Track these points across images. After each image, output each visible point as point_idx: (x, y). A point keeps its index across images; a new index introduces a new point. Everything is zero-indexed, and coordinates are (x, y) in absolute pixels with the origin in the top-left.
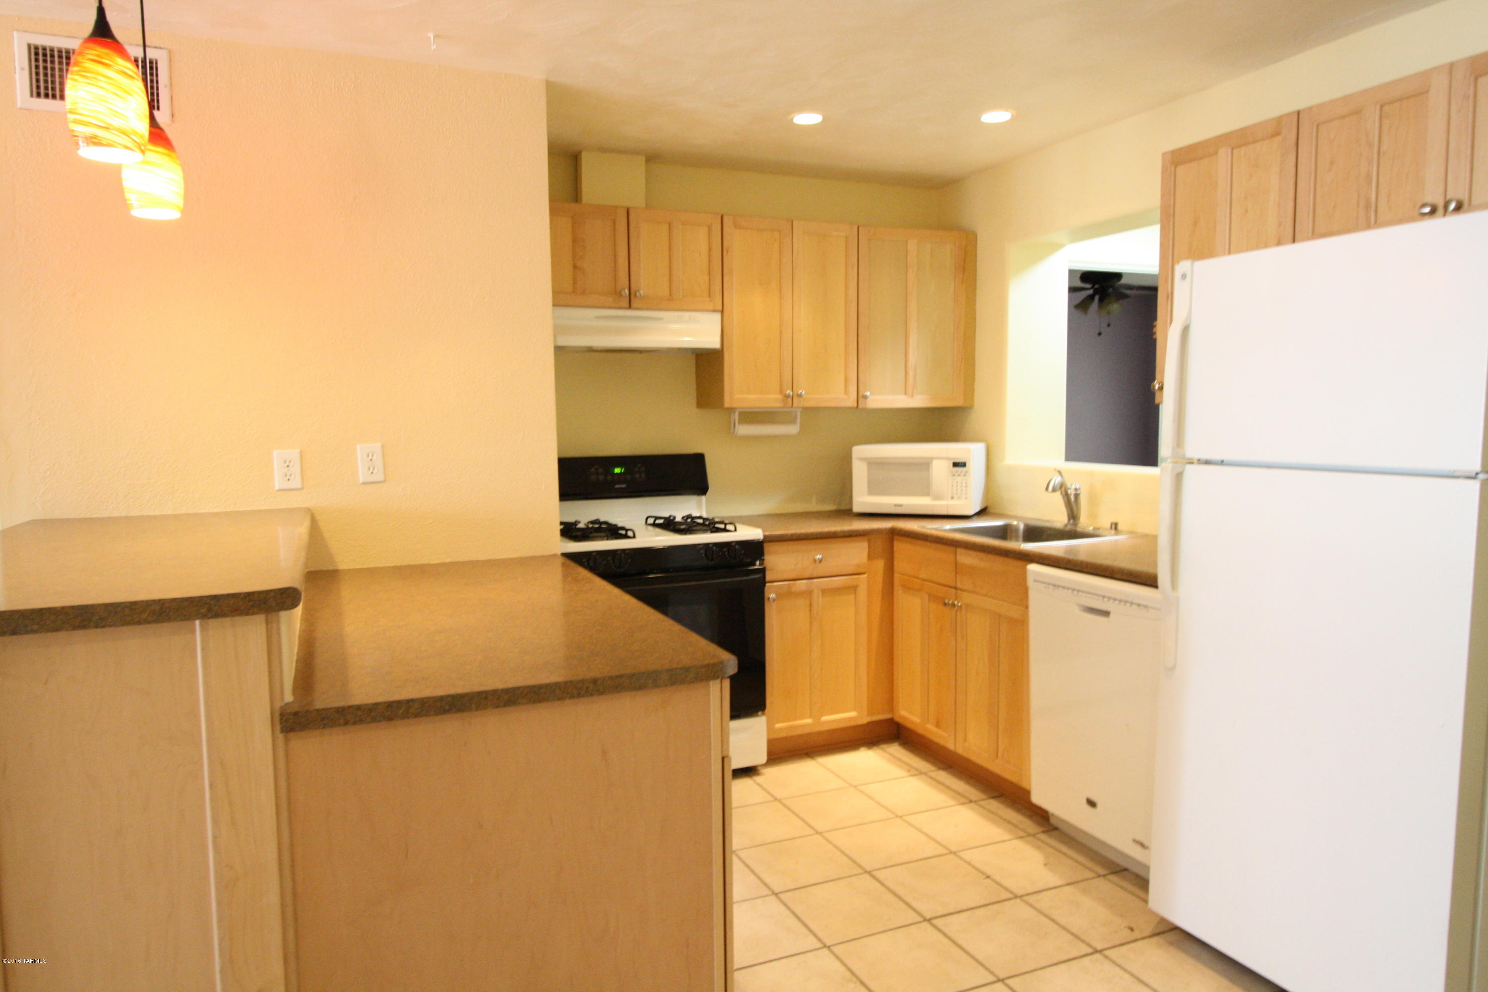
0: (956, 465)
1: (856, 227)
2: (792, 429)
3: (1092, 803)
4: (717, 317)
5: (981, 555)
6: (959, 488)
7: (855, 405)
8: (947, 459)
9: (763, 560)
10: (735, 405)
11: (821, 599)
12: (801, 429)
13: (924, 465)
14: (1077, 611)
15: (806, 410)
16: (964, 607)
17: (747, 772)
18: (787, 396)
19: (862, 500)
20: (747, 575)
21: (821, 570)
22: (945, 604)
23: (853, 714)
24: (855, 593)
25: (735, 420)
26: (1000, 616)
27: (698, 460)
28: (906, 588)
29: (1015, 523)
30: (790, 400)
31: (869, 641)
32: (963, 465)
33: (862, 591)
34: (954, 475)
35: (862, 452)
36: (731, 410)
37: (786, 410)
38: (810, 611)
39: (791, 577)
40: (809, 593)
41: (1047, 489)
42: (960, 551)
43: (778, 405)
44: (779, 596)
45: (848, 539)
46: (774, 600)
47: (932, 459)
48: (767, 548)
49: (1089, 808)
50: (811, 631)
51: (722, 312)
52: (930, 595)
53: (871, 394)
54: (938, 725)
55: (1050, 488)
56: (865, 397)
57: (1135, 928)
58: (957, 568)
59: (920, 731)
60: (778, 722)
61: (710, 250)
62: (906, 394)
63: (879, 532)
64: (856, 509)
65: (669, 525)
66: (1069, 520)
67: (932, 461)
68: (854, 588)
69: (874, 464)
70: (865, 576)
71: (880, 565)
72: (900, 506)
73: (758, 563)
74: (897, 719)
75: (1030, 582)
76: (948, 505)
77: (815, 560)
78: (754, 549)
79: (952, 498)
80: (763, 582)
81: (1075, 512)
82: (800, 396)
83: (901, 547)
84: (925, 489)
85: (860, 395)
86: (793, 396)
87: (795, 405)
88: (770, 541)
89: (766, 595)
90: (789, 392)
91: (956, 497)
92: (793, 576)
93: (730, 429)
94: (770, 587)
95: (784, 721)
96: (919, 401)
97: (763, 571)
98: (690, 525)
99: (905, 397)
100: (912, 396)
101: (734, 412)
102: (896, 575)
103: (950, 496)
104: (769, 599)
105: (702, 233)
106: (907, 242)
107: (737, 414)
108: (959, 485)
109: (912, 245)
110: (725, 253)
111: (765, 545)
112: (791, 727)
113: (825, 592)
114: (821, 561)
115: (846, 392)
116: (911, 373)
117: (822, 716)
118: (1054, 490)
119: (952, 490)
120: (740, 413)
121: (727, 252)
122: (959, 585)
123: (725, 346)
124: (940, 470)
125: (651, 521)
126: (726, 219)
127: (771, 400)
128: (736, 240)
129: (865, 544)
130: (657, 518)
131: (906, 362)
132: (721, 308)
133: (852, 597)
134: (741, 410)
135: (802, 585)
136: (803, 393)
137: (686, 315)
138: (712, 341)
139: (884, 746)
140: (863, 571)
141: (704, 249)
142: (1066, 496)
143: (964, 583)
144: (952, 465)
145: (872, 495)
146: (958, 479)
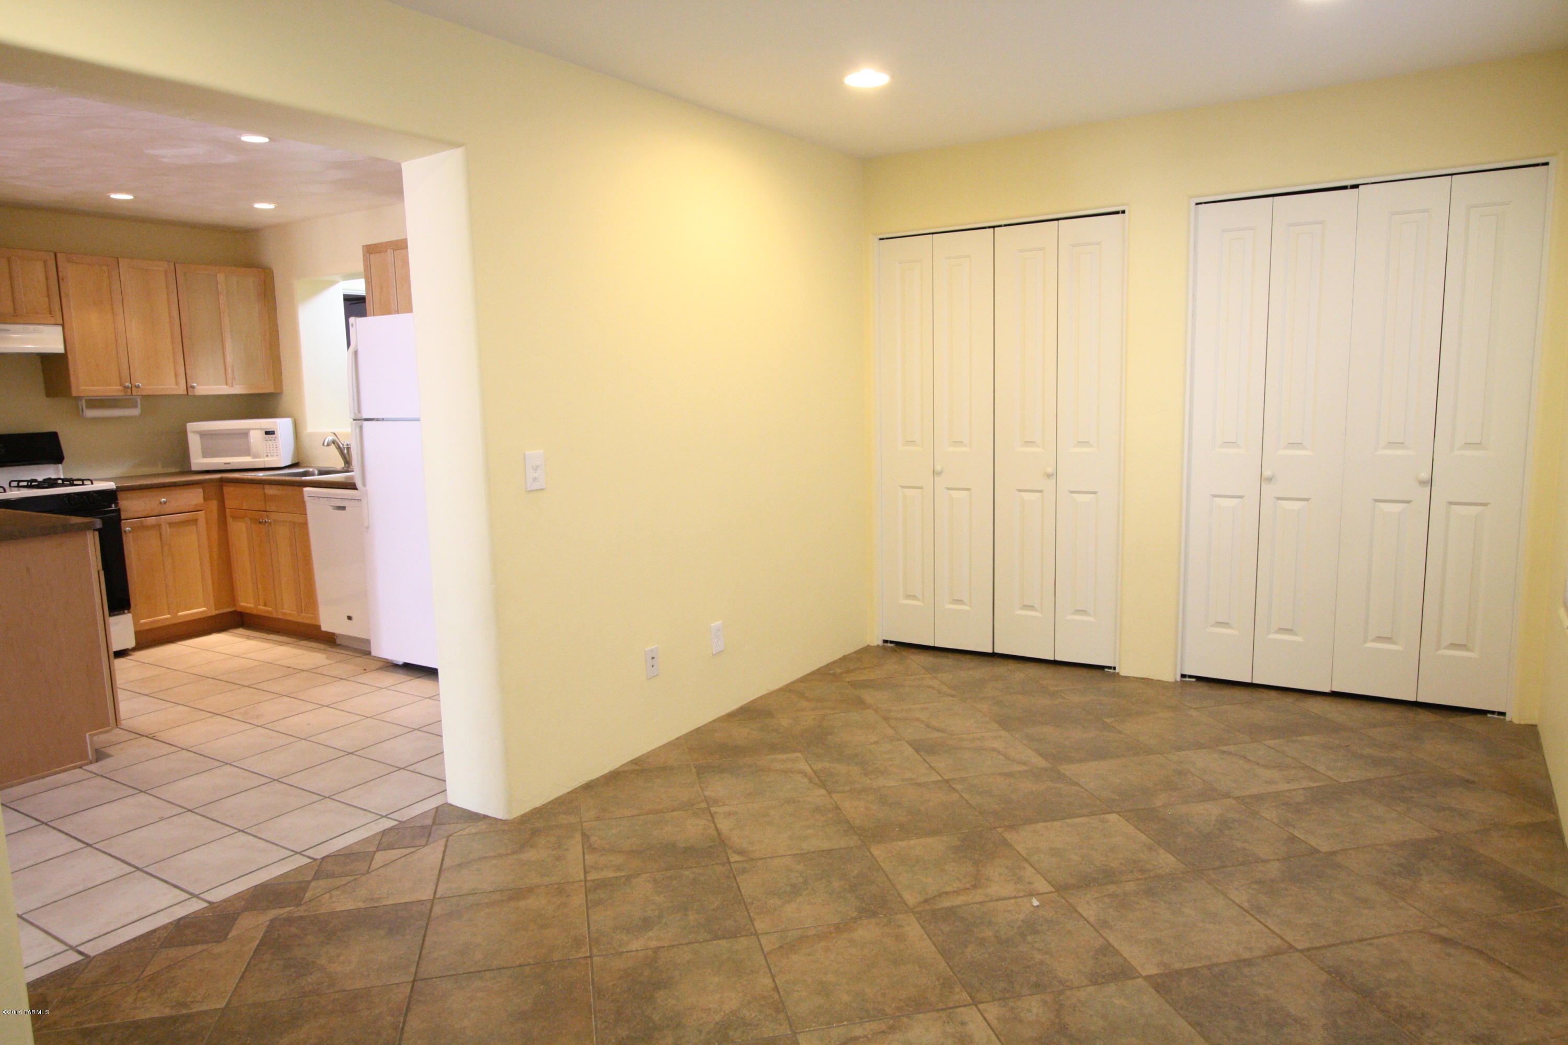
0: (267, 433)
1: (173, 264)
2: (136, 412)
3: (350, 618)
4: (60, 329)
5: (280, 487)
6: (271, 449)
7: (186, 393)
8: (261, 429)
9: (118, 503)
10: (82, 395)
11: (168, 530)
12: (141, 411)
13: (245, 434)
14: (330, 509)
15: (146, 397)
16: (272, 523)
17: (121, 654)
18: (128, 387)
19: (199, 461)
20: (105, 514)
21: (167, 509)
22: (260, 522)
23: (204, 609)
24: (196, 525)
25: (82, 406)
26: (294, 523)
27: (53, 438)
28: (235, 518)
29: (311, 470)
30: (129, 390)
31: (211, 558)
32: (272, 433)
33: (202, 522)
34: (266, 440)
35: (193, 427)
36: (78, 398)
37: (128, 397)
38: (161, 538)
39: (143, 516)
40: (159, 526)
41: (323, 445)
42: (267, 487)
43: (120, 394)
44: (135, 529)
45: (186, 487)
46: (130, 532)
47: (249, 429)
48: (120, 495)
49: (349, 621)
50: (162, 552)
51: (63, 325)
52: (251, 519)
53: (197, 385)
54: (265, 605)
55: (326, 444)
56: (193, 387)
57: (366, 669)
58: (266, 498)
59: (255, 612)
60: (142, 620)
61: (47, 278)
62: (227, 384)
63: (211, 480)
64: (194, 468)
65: (31, 484)
66: (345, 464)
67: (249, 431)
68: (195, 521)
69: (203, 435)
70: (203, 512)
71: (214, 505)
72: (229, 463)
73: (113, 506)
74: (239, 609)
75: (306, 499)
76: (264, 461)
77: (161, 503)
78: (109, 496)
79: (267, 456)
80: (119, 520)
81: (348, 459)
82: (138, 387)
83: (228, 490)
84: (247, 452)
85: (189, 386)
86: (131, 387)
87: (134, 393)
88: (121, 491)
89: (123, 529)
90: (128, 384)
91: (269, 455)
92: (144, 514)
93: (78, 413)
94: (125, 523)
95: (147, 618)
96: (238, 389)
97: (118, 511)
98: (51, 483)
99: (225, 387)
100: (232, 386)
101: (81, 400)
102: (228, 510)
103: (265, 455)
104: (125, 531)
105: (39, 266)
106: (216, 275)
107: (84, 401)
108: (271, 447)
109: (221, 277)
110: (61, 281)
111: (118, 493)
112: (154, 622)
113: (171, 524)
114: (165, 503)
115: (177, 384)
116: (229, 371)
117: (178, 611)
118: (328, 445)
119: (266, 450)
120: (86, 400)
121: (63, 280)
122: (268, 509)
123: (68, 351)
124: (256, 437)
125: (15, 484)
126: (59, 255)
127: (113, 390)
128: (70, 272)
129: (201, 490)
130: (19, 481)
131: (225, 362)
132: (61, 322)
133: (195, 527)
134: (86, 398)
135: (152, 520)
136: (140, 385)
137: (31, 327)
138: (56, 346)
139: (231, 630)
140: (201, 508)
141: (42, 277)
142: (339, 448)
143: (271, 506)
144: (264, 433)
145: (204, 457)
146: (270, 442)
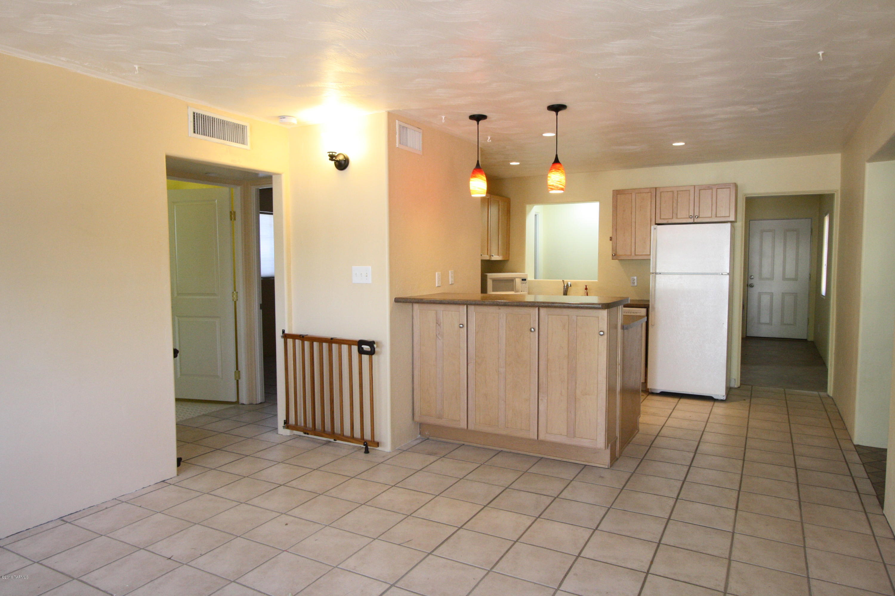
6: (524, 288)
8: (520, 278)
13: (512, 280)
32: (525, 280)
34: (522, 284)
35: (490, 276)
47: (515, 278)
62: (498, 255)
69: (494, 280)
79: (522, 291)
84: (513, 290)
85: (491, 256)
91: (523, 291)
100: (500, 256)
103: (521, 291)
106: (499, 201)
108: (524, 287)
115: (487, 254)
116: (499, 249)
118: (570, 287)
119: (522, 289)
124: (517, 282)
131: (498, 244)
144: (522, 280)
145: (493, 291)
146: (524, 285)
